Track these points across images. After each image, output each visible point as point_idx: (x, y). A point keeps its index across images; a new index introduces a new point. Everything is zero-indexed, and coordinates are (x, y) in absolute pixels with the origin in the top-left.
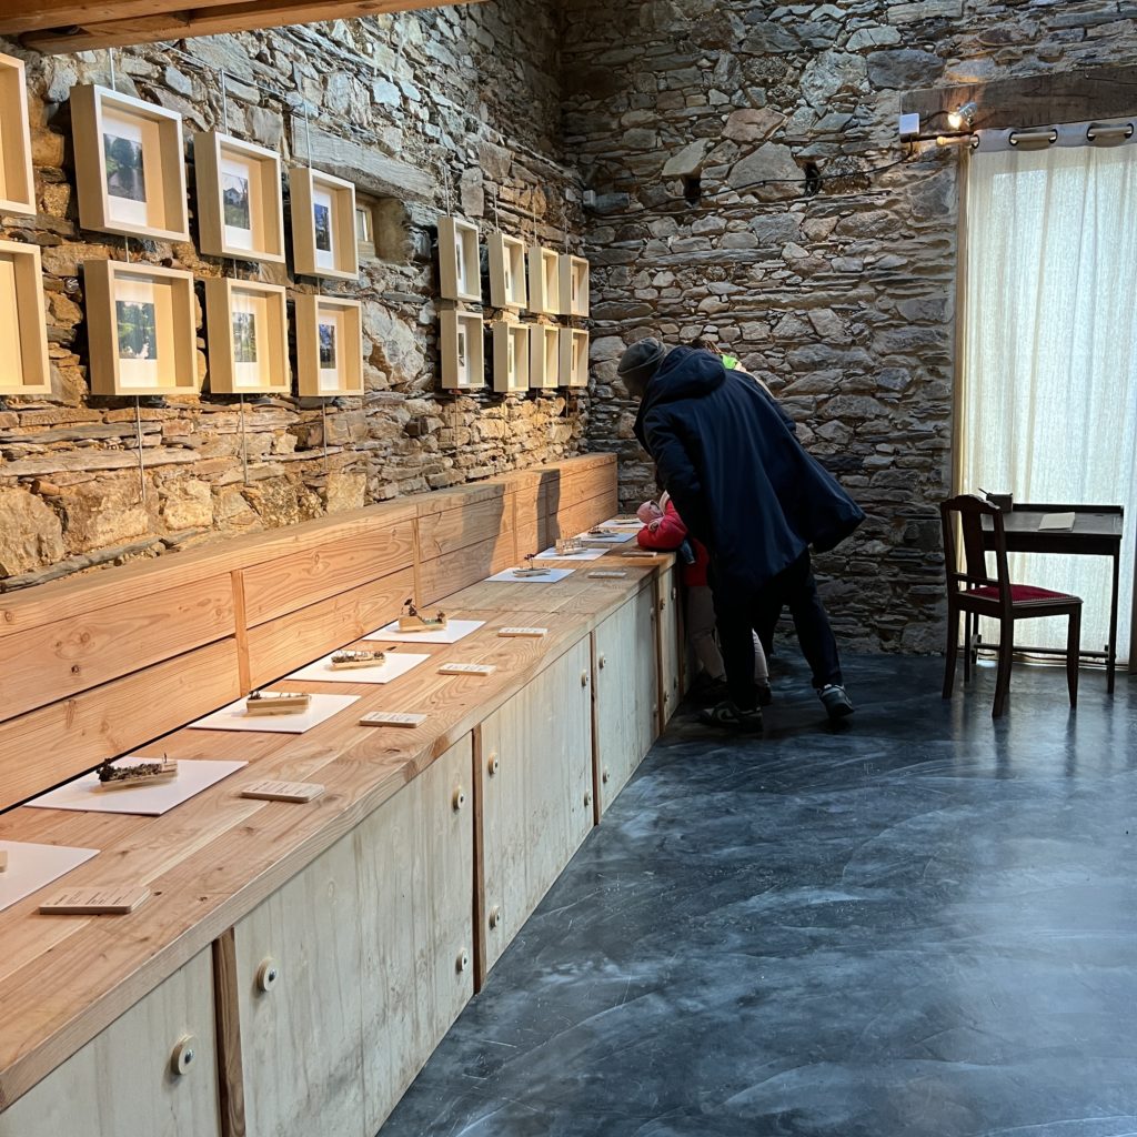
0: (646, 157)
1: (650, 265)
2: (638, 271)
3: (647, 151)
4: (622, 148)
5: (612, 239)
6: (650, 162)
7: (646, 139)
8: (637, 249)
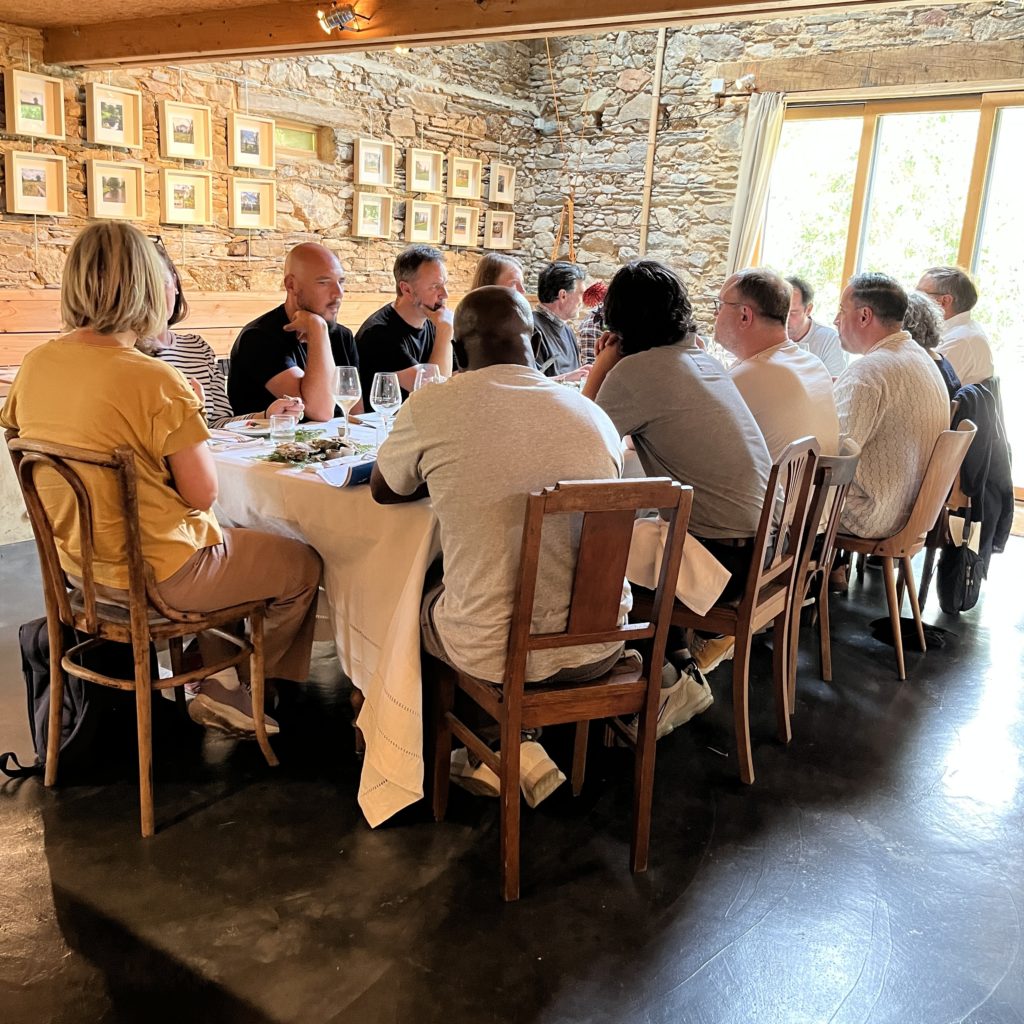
0: (573, 98)
1: (570, 171)
2: (564, 174)
3: (574, 94)
4: (562, 91)
5: (551, 152)
6: (574, 102)
7: (575, 85)
8: (563, 160)
